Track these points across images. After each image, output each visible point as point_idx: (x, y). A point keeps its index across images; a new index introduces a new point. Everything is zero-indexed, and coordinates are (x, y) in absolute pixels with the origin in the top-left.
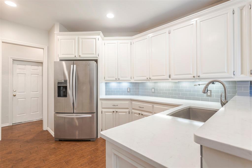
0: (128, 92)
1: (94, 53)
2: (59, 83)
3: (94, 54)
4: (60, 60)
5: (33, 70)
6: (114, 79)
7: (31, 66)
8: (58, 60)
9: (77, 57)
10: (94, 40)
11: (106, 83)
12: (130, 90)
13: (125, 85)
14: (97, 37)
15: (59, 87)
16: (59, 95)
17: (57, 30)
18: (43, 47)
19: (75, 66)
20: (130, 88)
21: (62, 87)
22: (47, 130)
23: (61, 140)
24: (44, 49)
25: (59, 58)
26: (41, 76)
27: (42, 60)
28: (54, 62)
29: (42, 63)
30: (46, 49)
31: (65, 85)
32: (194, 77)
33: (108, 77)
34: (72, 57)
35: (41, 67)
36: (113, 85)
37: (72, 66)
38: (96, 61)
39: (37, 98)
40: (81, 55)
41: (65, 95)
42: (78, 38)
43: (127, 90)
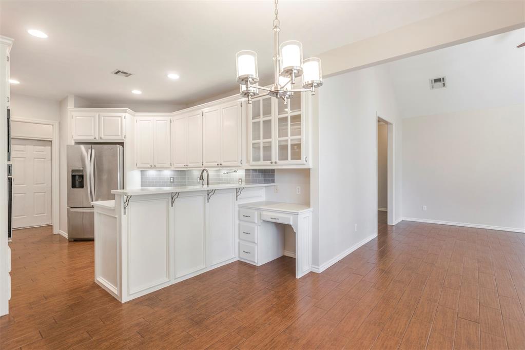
0: (171, 182)
1: (120, 134)
2: (73, 171)
3: (118, 136)
4: (75, 142)
5: (36, 152)
6: (149, 166)
7: (34, 145)
8: (73, 143)
9: (97, 139)
10: (120, 118)
11: (142, 171)
12: (173, 180)
13: (168, 174)
14: (123, 115)
15: (73, 177)
16: (74, 186)
17: (70, 105)
18: (52, 123)
19: (93, 150)
20: (173, 178)
21: (77, 177)
22: (59, 234)
23: (76, 240)
24: (54, 126)
25: (74, 140)
26: (50, 161)
27: (52, 138)
28: (67, 145)
29: (51, 141)
30: (57, 125)
31: (81, 174)
32: (218, 165)
33: (142, 164)
34: (91, 139)
35: (50, 148)
36: (152, 173)
37: (90, 151)
38: (122, 144)
39: (43, 193)
40: (102, 137)
41: (82, 186)
42: (99, 116)
43: (169, 180)
